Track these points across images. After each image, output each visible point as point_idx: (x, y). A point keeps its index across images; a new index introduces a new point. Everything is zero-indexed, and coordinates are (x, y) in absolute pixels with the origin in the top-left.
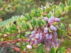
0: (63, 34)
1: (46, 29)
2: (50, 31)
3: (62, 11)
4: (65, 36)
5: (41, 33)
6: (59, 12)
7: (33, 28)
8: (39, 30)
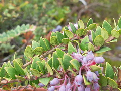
0: (109, 84)
1: (79, 77)
2: (86, 83)
3: (108, 37)
4: (113, 87)
5: (69, 85)
6: (102, 38)
7: (55, 73)
8: (65, 77)
